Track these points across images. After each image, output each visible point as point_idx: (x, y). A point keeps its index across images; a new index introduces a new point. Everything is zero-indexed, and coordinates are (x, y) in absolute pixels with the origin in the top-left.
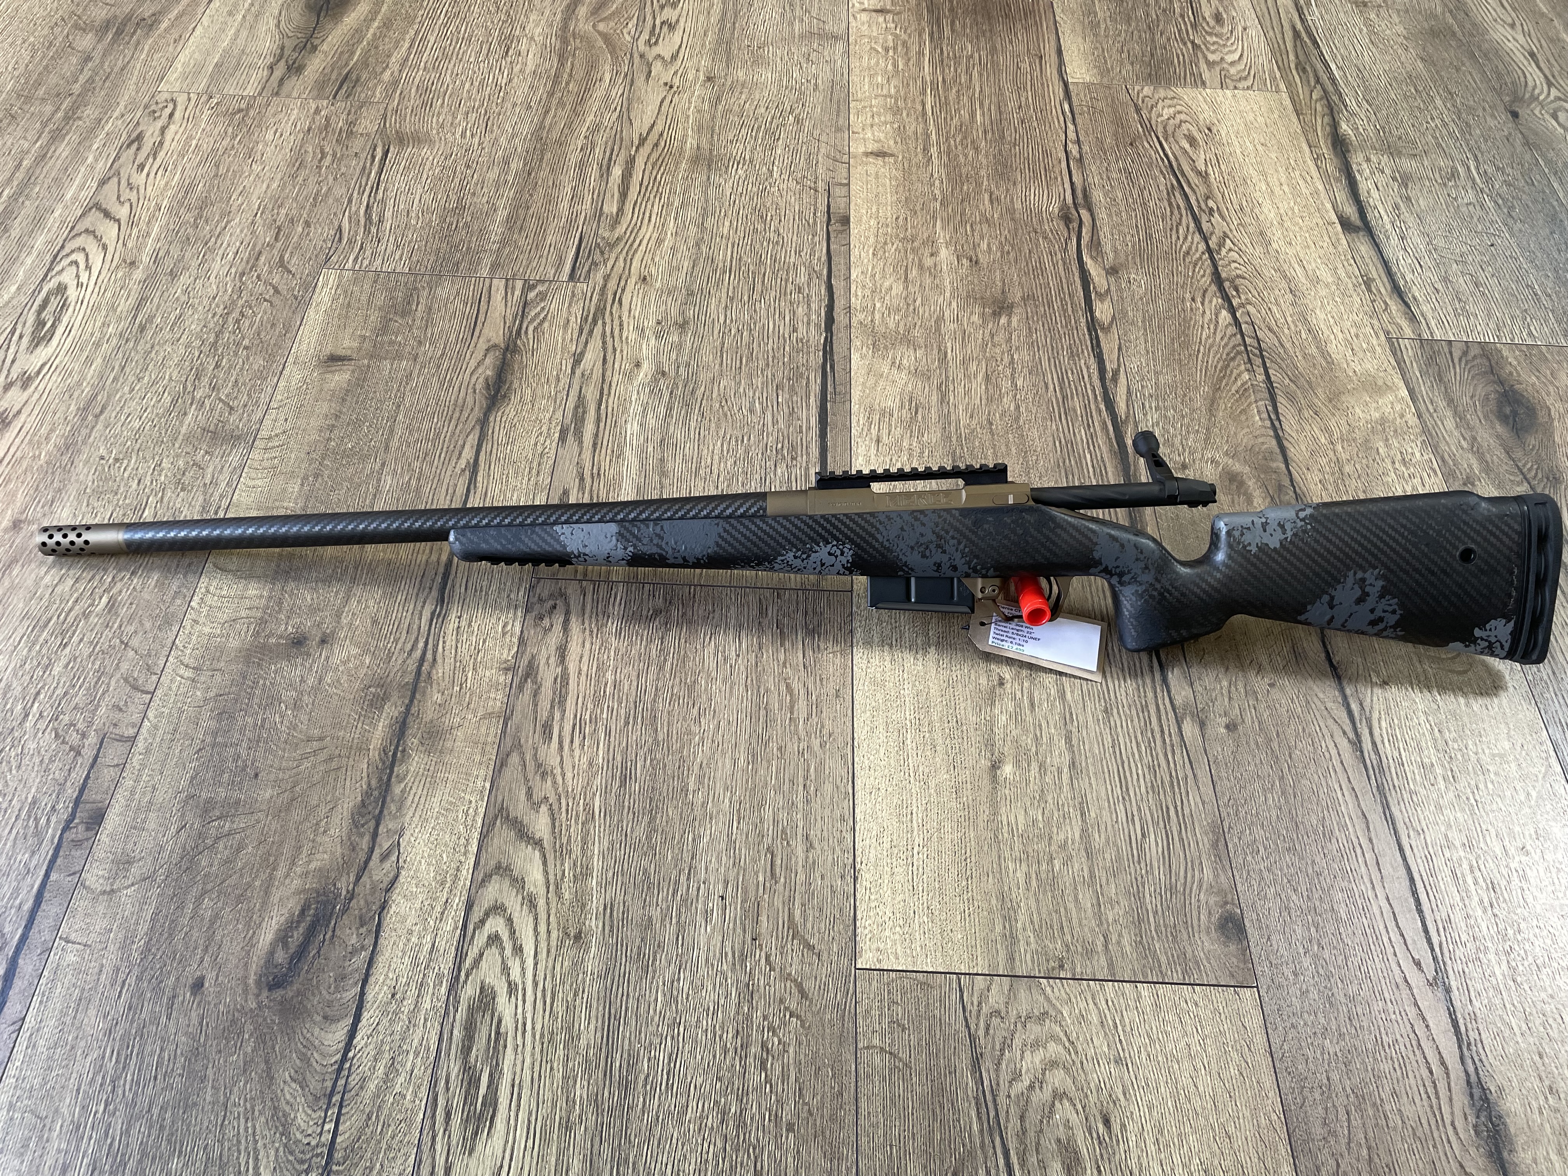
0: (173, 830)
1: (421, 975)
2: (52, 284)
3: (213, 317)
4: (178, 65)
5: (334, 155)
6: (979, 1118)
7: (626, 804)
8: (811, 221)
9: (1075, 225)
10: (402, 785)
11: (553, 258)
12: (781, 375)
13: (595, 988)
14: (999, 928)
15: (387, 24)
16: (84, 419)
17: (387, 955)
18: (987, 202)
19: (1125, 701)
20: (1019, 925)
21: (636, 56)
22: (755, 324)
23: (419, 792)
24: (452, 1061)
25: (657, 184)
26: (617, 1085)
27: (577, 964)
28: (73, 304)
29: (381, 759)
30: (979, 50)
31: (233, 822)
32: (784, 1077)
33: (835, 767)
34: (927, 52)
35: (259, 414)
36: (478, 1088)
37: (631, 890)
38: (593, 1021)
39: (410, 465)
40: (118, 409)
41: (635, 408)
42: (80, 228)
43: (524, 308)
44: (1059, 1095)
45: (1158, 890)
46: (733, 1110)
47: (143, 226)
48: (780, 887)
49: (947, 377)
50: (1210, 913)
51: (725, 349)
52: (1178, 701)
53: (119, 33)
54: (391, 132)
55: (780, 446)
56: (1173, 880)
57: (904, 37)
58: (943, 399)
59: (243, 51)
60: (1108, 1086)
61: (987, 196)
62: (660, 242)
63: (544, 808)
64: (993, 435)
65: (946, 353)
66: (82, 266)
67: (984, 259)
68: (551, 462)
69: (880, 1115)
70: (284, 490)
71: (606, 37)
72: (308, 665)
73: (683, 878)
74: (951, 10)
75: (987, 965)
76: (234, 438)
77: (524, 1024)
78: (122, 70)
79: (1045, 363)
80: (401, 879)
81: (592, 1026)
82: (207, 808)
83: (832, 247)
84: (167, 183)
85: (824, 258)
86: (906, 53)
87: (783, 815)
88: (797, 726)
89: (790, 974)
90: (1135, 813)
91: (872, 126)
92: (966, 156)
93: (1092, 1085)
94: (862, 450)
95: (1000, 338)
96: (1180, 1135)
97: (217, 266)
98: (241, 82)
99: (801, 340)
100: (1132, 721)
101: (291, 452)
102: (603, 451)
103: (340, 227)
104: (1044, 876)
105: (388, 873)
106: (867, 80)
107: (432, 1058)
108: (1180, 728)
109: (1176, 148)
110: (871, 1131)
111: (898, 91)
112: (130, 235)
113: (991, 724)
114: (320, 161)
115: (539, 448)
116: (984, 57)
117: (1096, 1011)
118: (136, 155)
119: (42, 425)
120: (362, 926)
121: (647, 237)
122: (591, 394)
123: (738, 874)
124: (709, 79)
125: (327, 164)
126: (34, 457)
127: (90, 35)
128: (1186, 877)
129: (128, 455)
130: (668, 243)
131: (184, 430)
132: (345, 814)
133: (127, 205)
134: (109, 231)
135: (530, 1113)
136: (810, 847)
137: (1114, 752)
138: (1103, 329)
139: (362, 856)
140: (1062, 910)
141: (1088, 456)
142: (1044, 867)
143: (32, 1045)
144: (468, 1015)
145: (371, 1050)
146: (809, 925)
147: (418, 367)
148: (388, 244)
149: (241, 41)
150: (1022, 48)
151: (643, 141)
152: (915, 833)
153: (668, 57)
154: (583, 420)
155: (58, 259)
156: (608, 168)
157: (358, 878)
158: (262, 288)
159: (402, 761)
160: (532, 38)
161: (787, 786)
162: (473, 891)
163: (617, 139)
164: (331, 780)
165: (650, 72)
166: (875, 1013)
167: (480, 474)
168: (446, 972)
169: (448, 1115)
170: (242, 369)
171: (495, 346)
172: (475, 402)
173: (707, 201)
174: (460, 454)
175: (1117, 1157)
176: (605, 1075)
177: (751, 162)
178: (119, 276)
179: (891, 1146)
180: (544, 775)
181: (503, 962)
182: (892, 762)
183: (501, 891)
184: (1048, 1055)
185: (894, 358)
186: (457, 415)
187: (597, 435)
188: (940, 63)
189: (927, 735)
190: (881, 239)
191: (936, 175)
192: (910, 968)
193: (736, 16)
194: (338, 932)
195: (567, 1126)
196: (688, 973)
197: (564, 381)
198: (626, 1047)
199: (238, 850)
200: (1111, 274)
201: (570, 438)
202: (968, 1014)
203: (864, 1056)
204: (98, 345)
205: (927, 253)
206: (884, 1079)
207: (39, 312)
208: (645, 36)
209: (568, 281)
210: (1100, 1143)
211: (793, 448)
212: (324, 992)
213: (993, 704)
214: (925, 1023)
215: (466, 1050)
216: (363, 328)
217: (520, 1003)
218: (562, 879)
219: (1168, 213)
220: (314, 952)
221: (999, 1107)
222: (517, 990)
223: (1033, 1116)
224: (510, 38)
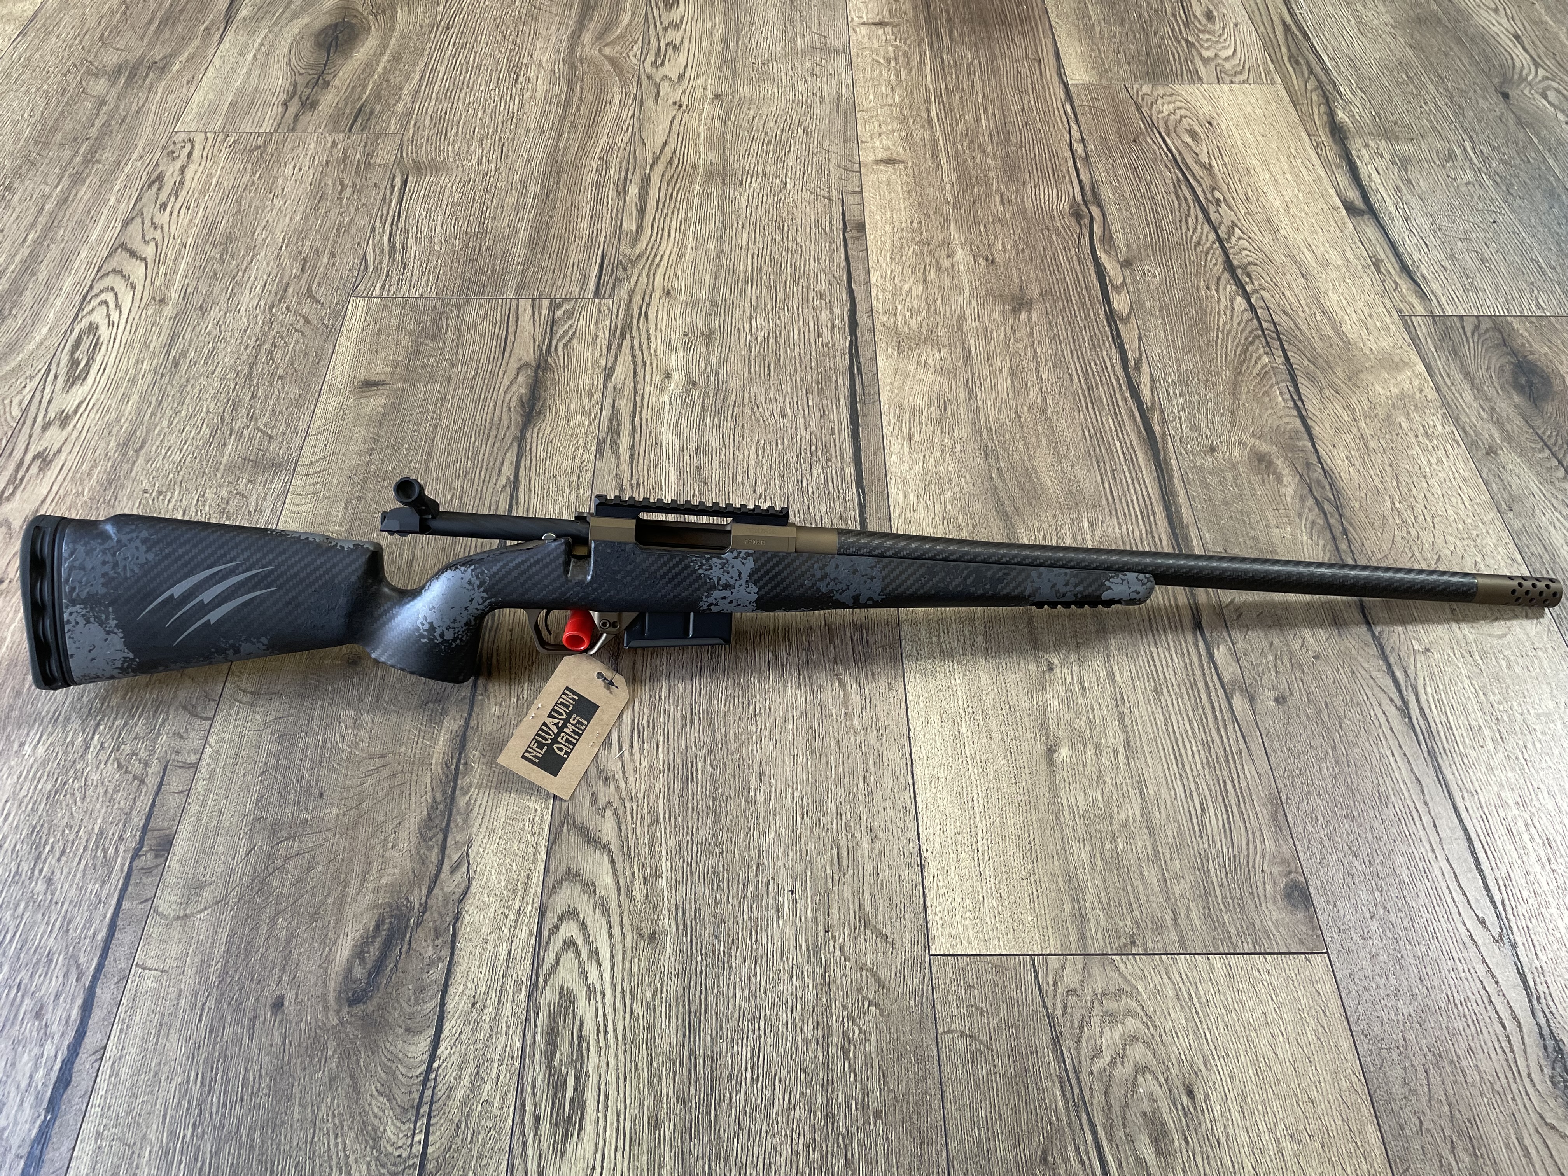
0: (242, 852)
1: (500, 983)
2: (83, 324)
3: (246, 349)
4: (193, 106)
5: (354, 186)
6: (1064, 1095)
7: (690, 805)
8: (827, 229)
9: (1087, 221)
10: (467, 797)
11: (576, 276)
12: (809, 379)
13: (673, 988)
14: (1068, 908)
15: (396, 58)
16: (125, 455)
17: (465, 965)
18: (998, 203)
19: (1173, 680)
20: (1088, 905)
21: (643, 77)
22: (780, 331)
23: (484, 803)
24: (537, 1066)
25: (673, 200)
26: (702, 1082)
27: (653, 964)
28: (106, 342)
29: (444, 773)
30: (978, 57)
31: (301, 842)
32: (868, 1065)
33: (893, 758)
34: (928, 61)
35: (298, 441)
36: (565, 1091)
37: (701, 889)
38: (674, 1020)
39: (451, 484)
40: (158, 443)
41: (668, 418)
42: (106, 268)
43: (552, 327)
44: (1141, 1069)
45: (1222, 863)
46: (819, 1101)
47: (170, 263)
48: (848, 879)
49: (972, 374)
50: (1275, 883)
51: (752, 357)
52: (1226, 677)
53: (132, 76)
54: (408, 162)
55: (814, 448)
56: (1236, 852)
57: (905, 47)
58: (971, 394)
59: (256, 89)
60: (1189, 1058)
61: (997, 198)
62: (681, 256)
63: (609, 813)
64: (1022, 427)
65: (970, 351)
66: (112, 305)
67: (999, 258)
68: (590, 475)
69: (966, 1099)
70: (328, 515)
71: (612, 61)
72: (365, 685)
73: (752, 875)
74: (949, 20)
75: (1059, 945)
76: (275, 466)
77: (606, 1026)
78: (138, 112)
79: (1068, 356)
80: (473, 889)
81: (673, 1025)
82: (274, 830)
83: (850, 254)
84: (190, 221)
85: (843, 264)
86: (908, 63)
87: (846, 809)
88: (852, 721)
89: (865, 964)
90: (1193, 789)
91: (880, 135)
92: (974, 159)
93: (1173, 1058)
94: (895, 448)
95: (1022, 333)
96: (1263, 1102)
97: (246, 299)
98: (257, 120)
99: (827, 344)
100: (1182, 699)
101: (333, 477)
102: (641, 462)
103: (365, 255)
104: (1108, 855)
105: (459, 884)
106: (871, 91)
107: (517, 1065)
108: (1230, 704)
109: (1178, 143)
110: (957, 1114)
111: (903, 100)
112: (158, 273)
113: (1044, 709)
114: (340, 193)
115: (578, 462)
116: (984, 64)
117: (1171, 985)
118: (158, 195)
119: (83, 463)
120: (437, 938)
121: (668, 252)
122: (625, 407)
123: (806, 868)
124: (717, 97)
125: (347, 195)
126: (77, 494)
127: (102, 81)
128: (1248, 849)
129: (170, 487)
130: (689, 256)
131: (224, 460)
132: (412, 828)
133: (152, 244)
134: (137, 271)
135: (618, 1114)
136: (874, 838)
137: (1168, 730)
138: (1121, 320)
139: (433, 869)
140: (1129, 887)
141: (1118, 444)
142: (1108, 846)
143: (115, 1073)
144: (549, 1020)
145: (455, 1059)
146: (880, 915)
147: (452, 388)
148: (413, 271)
149: (254, 80)
150: (1021, 54)
151: (656, 160)
152: (978, 819)
153: (675, 77)
154: (618, 433)
155: (88, 299)
156: (625, 187)
157: (430, 891)
158: (292, 318)
159: (465, 774)
160: (540, 65)
161: (847, 779)
162: (545, 897)
163: (631, 159)
164: (396, 796)
165: (659, 92)
166: (953, 997)
167: (521, 489)
168: (524, 979)
169: (537, 1120)
170: (278, 398)
171: (527, 365)
172: (512, 420)
173: (724, 214)
174: (500, 471)
175: (1203, 1127)
176: (690, 1073)
177: (764, 174)
178: (149, 313)
179: (979, 1128)
180: (606, 780)
181: (580, 966)
182: (949, 751)
183: (572, 896)
184: (1127, 1031)
185: (919, 358)
186: (494, 433)
187: (633, 446)
188: (941, 71)
189: (982, 723)
190: (898, 243)
191: (946, 180)
192: (984, 952)
193: (738, 35)
194: (414, 945)
195: (656, 1125)
196: (764, 968)
197: (597, 395)
198: (709, 1044)
199: (309, 870)
200: (1125, 266)
201: (607, 449)
202: (1044, 994)
203: (945, 1041)
204: (133, 381)
205: (943, 254)
206: (967, 1063)
207: (73, 353)
208: (651, 58)
209: (594, 298)
210: (1185, 1114)
211: (826, 450)
212: (404, 1005)
213: (1044, 689)
214: (1003, 1005)
215: (550, 1054)
216: (395, 353)
217: (600, 1006)
218: (632, 882)
219: (1177, 206)
220: (391, 966)
221: (1083, 1084)
222: (596, 993)
223: (1117, 1092)
224: (519, 65)
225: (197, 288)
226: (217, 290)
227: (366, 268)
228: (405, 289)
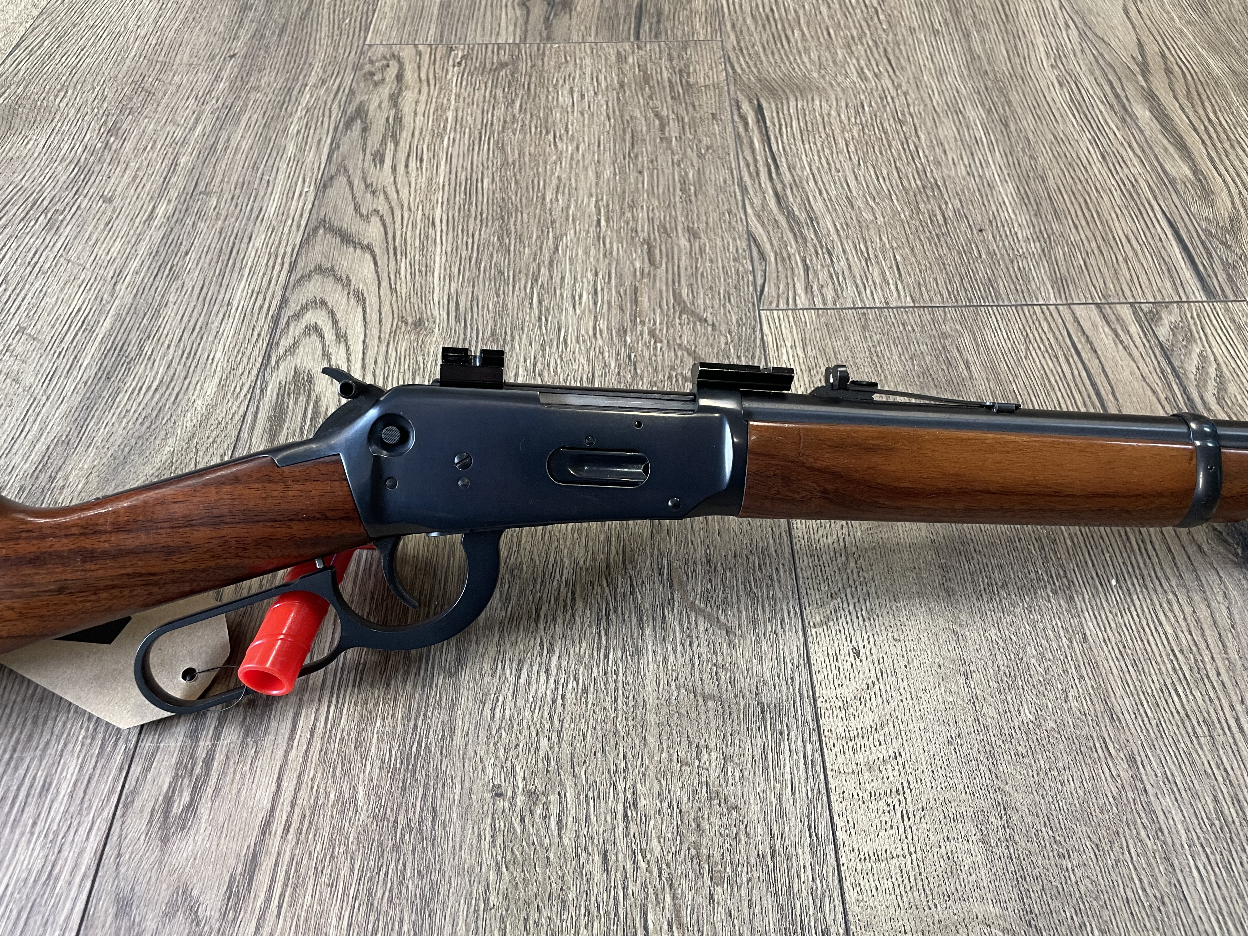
225: (474, 299)
226: (512, 302)
227: (763, 256)
228: (850, 291)
